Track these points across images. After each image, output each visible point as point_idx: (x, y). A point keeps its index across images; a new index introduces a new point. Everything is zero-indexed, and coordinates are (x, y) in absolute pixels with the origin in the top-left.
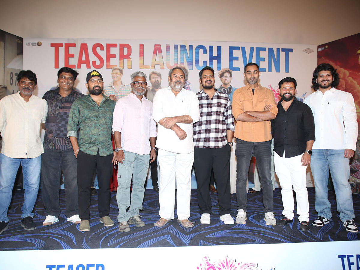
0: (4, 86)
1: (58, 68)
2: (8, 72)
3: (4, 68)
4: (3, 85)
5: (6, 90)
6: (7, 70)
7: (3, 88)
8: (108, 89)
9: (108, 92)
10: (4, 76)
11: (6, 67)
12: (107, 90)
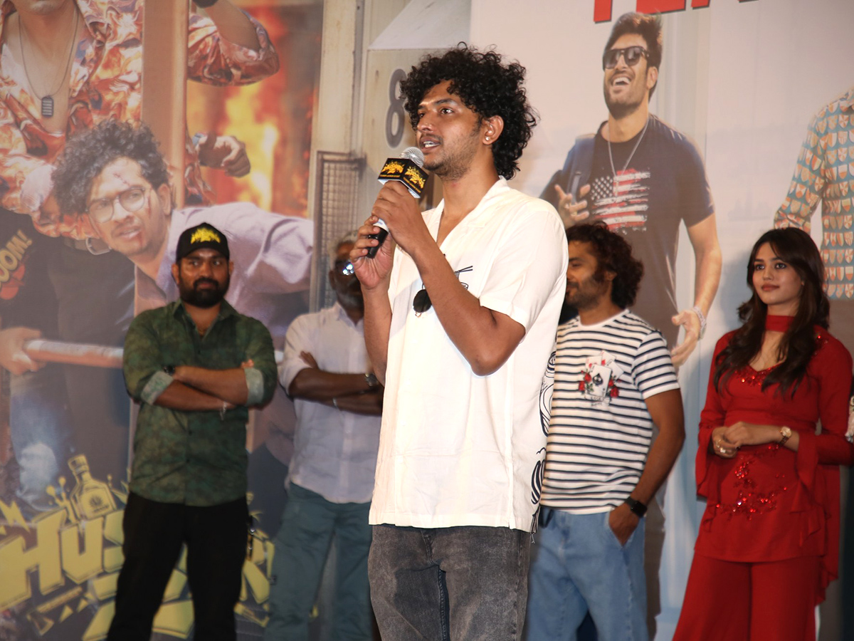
0: (350, 154)
1: (609, 20)
2: (377, 72)
3: (358, 53)
4: (347, 151)
5: (361, 176)
6: (369, 64)
7: (344, 166)
8: (838, 128)
9: (838, 146)
10: (354, 96)
11: (366, 46)
12: (834, 135)
